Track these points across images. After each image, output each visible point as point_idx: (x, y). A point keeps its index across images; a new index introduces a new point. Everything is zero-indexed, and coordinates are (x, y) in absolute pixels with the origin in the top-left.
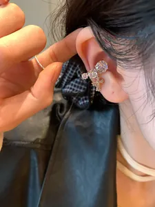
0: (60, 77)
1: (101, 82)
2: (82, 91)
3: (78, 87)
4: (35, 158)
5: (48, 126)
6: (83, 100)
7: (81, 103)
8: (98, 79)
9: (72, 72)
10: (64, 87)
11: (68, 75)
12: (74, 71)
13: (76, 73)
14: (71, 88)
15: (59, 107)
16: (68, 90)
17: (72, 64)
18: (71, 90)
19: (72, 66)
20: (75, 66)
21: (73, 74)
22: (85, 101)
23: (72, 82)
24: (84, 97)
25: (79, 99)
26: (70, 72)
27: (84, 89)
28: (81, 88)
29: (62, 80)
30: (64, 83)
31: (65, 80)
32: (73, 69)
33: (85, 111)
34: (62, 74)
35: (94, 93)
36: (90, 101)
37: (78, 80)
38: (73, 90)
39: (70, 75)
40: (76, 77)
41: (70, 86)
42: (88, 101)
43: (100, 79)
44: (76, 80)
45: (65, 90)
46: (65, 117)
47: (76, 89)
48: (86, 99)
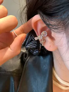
0: (25, 41)
1: (44, 41)
2: (35, 47)
3: (33, 45)
4: (13, 80)
5: (19, 64)
6: (36, 51)
7: (35, 53)
8: (43, 40)
9: (30, 38)
10: (27, 45)
11: (28, 40)
12: (31, 38)
13: (32, 39)
14: (30, 46)
15: (24, 55)
16: (29, 47)
17: (30, 35)
18: (30, 47)
19: (30, 36)
20: (31, 35)
21: (30, 39)
22: (37, 52)
23: (30, 43)
24: (36, 50)
25: (34, 51)
26: (29, 38)
27: (36, 46)
28: (34, 46)
29: (25, 42)
30: (27, 43)
31: (27, 42)
32: (31, 37)
33: (37, 56)
34: (25, 39)
35: (40, 48)
36: (39, 52)
37: (33, 42)
38: (31, 46)
39: (29, 40)
40: (32, 40)
41: (29, 45)
42: (38, 52)
43: (44, 40)
44: (32, 42)
45: (27, 46)
46: (27, 60)
47: (32, 46)
48: (37, 51)
